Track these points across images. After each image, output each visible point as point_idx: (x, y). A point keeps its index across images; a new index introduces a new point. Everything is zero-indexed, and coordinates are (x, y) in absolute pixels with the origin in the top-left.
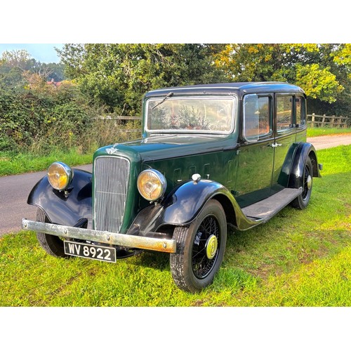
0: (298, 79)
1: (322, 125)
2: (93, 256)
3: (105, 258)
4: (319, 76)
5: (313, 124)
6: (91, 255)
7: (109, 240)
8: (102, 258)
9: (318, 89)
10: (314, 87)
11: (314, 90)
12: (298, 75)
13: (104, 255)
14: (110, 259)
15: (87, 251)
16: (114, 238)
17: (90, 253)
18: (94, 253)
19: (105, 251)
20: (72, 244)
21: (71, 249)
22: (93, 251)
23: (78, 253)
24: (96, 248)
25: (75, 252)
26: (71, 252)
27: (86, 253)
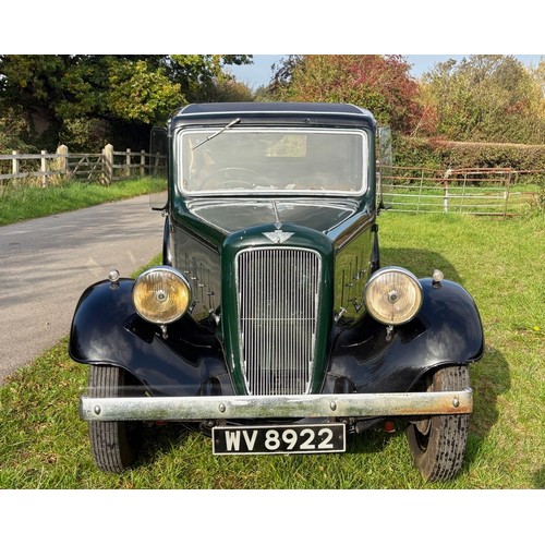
0: (113, 86)
1: (156, 171)
2: (290, 447)
3: (320, 446)
4: (152, 83)
5: (142, 170)
6: (284, 446)
7: (334, 408)
8: (313, 447)
9: (149, 107)
10: (144, 102)
11: (145, 108)
12: (113, 79)
13: (317, 441)
14: (331, 446)
15: (275, 439)
16: (347, 405)
17: (282, 443)
18: (293, 442)
19: (320, 433)
20: (235, 431)
21: (232, 441)
22: (290, 436)
23: (251, 448)
24: (298, 430)
25: (243, 447)
26: (233, 450)
27: (272, 443)
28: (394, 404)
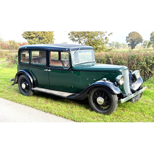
19: (139, 96)
27: (136, 100)
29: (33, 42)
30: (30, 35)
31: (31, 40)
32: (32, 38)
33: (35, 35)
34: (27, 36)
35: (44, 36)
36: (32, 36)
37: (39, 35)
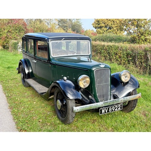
6: (112, 110)
7: (121, 101)
8: (117, 109)
14: (120, 109)
19: (118, 107)
20: (104, 109)
21: (103, 111)
22: (113, 108)
23: (106, 112)
24: (115, 107)
25: (105, 112)
26: (103, 113)
27: (110, 110)
28: (131, 98)
29: (101, 31)
30: (99, 24)
31: (99, 30)
32: (101, 27)
33: (104, 24)
34: (97, 25)
35: (113, 26)
36: (100, 25)
37: (108, 25)
